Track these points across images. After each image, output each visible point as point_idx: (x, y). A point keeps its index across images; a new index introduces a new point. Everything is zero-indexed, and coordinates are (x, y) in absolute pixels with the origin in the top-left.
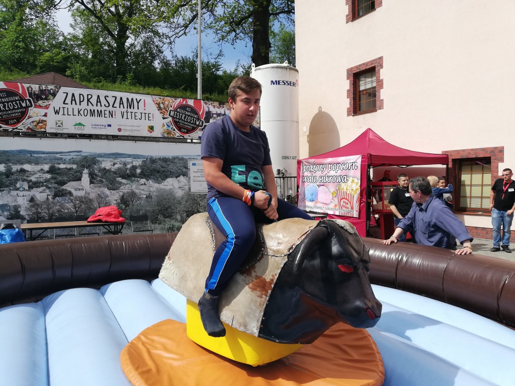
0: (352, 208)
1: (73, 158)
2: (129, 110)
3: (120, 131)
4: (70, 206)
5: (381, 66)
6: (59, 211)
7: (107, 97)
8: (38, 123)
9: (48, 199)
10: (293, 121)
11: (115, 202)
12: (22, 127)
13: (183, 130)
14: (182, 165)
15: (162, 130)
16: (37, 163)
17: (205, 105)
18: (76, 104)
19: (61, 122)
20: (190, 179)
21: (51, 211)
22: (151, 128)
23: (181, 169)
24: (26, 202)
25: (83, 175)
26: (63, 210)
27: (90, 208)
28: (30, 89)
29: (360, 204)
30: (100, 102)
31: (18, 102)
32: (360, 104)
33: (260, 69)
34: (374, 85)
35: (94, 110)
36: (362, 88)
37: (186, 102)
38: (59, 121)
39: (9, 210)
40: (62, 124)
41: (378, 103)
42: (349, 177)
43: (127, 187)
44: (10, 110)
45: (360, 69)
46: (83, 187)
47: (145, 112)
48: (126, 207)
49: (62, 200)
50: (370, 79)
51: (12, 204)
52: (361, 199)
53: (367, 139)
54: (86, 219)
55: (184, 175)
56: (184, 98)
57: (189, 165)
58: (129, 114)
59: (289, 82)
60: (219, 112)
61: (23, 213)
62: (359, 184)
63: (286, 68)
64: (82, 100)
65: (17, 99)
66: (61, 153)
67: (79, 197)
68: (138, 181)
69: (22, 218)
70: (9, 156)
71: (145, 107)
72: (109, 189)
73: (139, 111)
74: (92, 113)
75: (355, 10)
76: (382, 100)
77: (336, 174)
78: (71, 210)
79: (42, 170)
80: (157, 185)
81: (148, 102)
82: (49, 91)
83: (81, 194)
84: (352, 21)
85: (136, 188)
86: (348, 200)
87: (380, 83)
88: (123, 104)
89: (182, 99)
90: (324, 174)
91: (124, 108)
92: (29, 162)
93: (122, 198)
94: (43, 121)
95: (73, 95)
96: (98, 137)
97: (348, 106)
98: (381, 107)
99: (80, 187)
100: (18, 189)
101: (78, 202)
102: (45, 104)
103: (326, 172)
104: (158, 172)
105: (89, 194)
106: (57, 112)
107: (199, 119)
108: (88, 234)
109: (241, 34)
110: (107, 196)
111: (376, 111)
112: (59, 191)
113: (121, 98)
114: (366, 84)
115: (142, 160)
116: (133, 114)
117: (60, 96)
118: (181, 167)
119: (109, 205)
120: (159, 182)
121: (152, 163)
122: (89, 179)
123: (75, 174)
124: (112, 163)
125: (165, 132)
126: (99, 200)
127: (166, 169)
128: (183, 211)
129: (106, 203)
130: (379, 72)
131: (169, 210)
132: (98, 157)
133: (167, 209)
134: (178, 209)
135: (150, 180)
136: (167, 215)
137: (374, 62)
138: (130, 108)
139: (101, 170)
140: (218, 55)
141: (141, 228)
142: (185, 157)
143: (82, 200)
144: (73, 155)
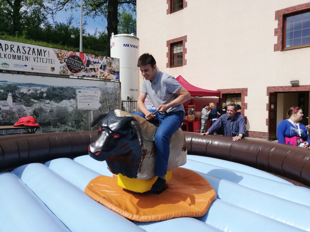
1: (1, 86)
2: (39, 57)
3: (32, 70)
5: (186, 41)
7: (24, 48)
10: (136, 69)
11: (30, 114)
13: (73, 71)
14: (72, 92)
15: (60, 70)
17: (86, 56)
18: (3, 50)
20: (77, 100)
23: (72, 95)
25: (8, 96)
27: (13, 118)
30: (19, 50)
32: (173, 61)
33: (117, 36)
34: (182, 51)
35: (15, 55)
36: (175, 52)
37: (75, 53)
41: (184, 62)
43: (37, 105)
45: (174, 42)
46: (8, 105)
47: (49, 58)
48: (37, 117)
50: (180, 48)
54: (12, 124)
55: (73, 98)
56: (74, 51)
57: (76, 92)
58: (39, 59)
59: (134, 46)
60: (95, 61)
63: (132, 37)
64: (7, 48)
67: (5, 110)
68: (44, 101)
71: (49, 55)
72: (26, 106)
73: (45, 58)
74: (14, 57)
75: (172, 7)
76: (186, 60)
80: (56, 104)
81: (51, 52)
83: (7, 108)
84: (170, 13)
85: (43, 106)
87: (185, 50)
88: (35, 52)
89: (72, 52)
91: (35, 55)
93: (34, 112)
95: (1, 44)
96: (18, 73)
97: (167, 62)
98: (185, 64)
99: (6, 104)
101: (4, 114)
104: (57, 96)
105: (12, 109)
107: (82, 64)
108: (12, 134)
109: (99, 12)
110: (25, 111)
111: (183, 66)
113: (34, 49)
114: (177, 50)
115: (48, 88)
116: (41, 59)
118: (71, 93)
119: (26, 116)
120: (58, 103)
121: (53, 91)
122: (12, 99)
123: (3, 96)
124: (28, 90)
125: (62, 72)
126: (19, 113)
127: (62, 94)
128: (73, 120)
129: (24, 115)
130: (185, 44)
131: (64, 119)
132: (19, 85)
133: (63, 119)
134: (70, 119)
135: (52, 101)
136: (63, 123)
137: (182, 38)
138: (40, 55)
139: (20, 94)
140: (84, 24)
141: (46, 130)
142: (74, 88)
143: (7, 112)
144: (1, 84)
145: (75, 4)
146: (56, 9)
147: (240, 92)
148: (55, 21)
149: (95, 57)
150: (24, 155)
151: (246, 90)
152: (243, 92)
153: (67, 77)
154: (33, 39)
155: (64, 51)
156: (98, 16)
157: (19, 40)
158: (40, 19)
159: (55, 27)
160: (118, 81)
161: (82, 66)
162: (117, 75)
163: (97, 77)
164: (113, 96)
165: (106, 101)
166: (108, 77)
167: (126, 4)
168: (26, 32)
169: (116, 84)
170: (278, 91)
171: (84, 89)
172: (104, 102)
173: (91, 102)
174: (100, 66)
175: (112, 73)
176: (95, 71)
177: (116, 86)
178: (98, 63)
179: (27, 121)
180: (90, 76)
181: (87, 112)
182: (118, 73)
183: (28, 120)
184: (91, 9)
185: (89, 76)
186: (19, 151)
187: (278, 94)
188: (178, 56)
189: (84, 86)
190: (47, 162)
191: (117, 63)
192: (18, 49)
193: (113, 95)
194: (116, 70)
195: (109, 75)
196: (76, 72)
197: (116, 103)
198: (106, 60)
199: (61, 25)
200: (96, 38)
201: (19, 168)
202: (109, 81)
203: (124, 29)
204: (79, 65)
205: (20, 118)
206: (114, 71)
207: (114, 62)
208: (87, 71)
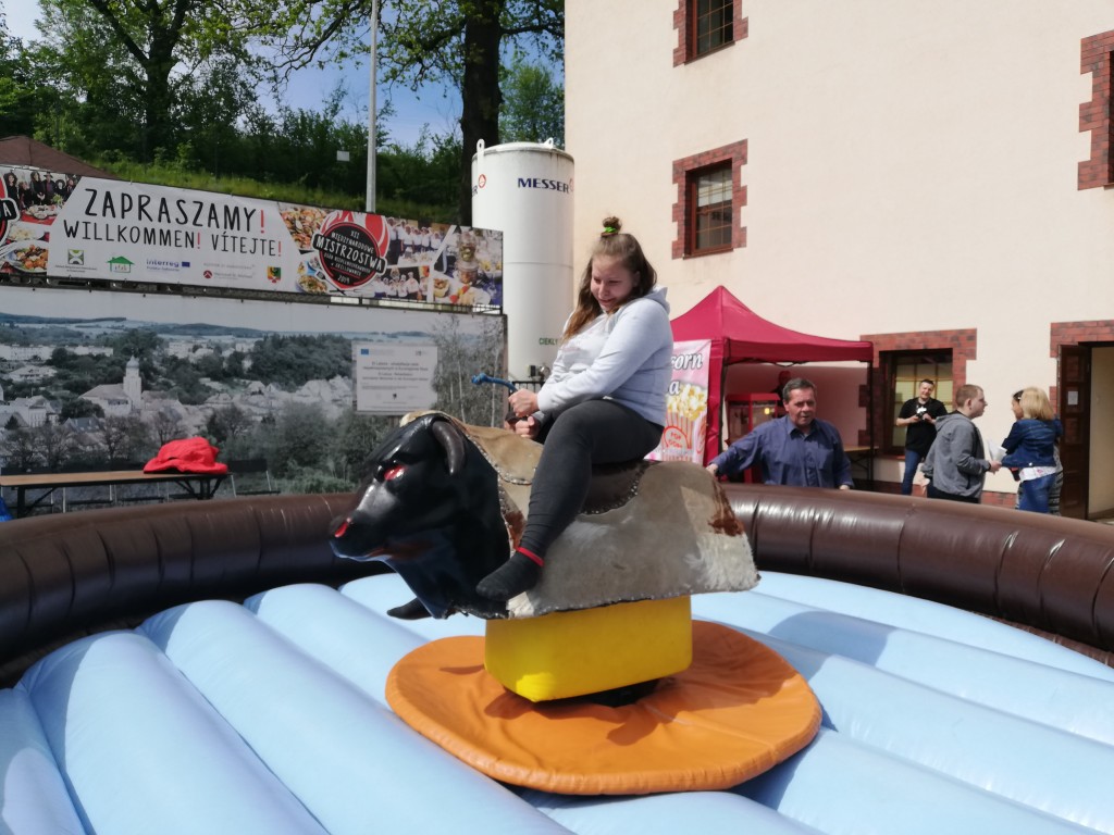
0: (689, 446)
1: (105, 334)
2: (229, 232)
3: (208, 277)
4: (96, 437)
5: (744, 160)
6: (73, 449)
7: (181, 203)
8: (28, 255)
9: (48, 422)
10: (563, 265)
11: (196, 430)
13: (343, 279)
14: (338, 352)
15: (299, 276)
16: (25, 344)
17: (389, 226)
18: (114, 216)
19: (80, 254)
20: (355, 381)
21: (54, 450)
22: (276, 273)
23: (338, 362)
25: (127, 370)
26: (81, 447)
27: (141, 444)
28: (11, 179)
29: (707, 438)
30: (167, 213)
32: (697, 235)
33: (495, 152)
34: (729, 196)
35: (153, 231)
36: (703, 202)
37: (351, 218)
38: (76, 252)
40: (82, 258)
41: (735, 235)
42: (685, 384)
43: (222, 398)
45: (699, 164)
46: (126, 398)
47: (263, 237)
48: (219, 441)
49: (80, 426)
50: (721, 185)
52: (707, 427)
53: (719, 307)
54: (139, 466)
55: (343, 375)
56: (347, 210)
57: (353, 353)
58: (229, 241)
59: (556, 184)
60: (417, 243)
62: (705, 398)
63: (550, 153)
64: (127, 207)
66: (80, 321)
67: (117, 418)
68: (246, 386)
71: (262, 226)
72: (184, 402)
73: (250, 236)
74: (149, 236)
75: (692, 41)
76: (745, 229)
78: (99, 447)
79: (35, 357)
80: (285, 395)
81: (270, 215)
82: (55, 185)
83: (122, 411)
84: (686, 63)
85: (241, 401)
86: (681, 431)
87: (741, 195)
88: (216, 218)
89: (341, 212)
91: (218, 227)
92: (7, 341)
93: (212, 422)
94: (39, 251)
95: (108, 196)
96: (161, 288)
97: (675, 238)
98: (742, 243)
99: (120, 398)
101: (114, 430)
102: (45, 214)
104: (289, 366)
105: (139, 412)
107: (375, 255)
108: (136, 500)
109: (436, 71)
110: (179, 418)
111: (731, 250)
112: (74, 405)
113: (213, 207)
114: (711, 194)
115: (256, 340)
116: (238, 241)
117: (79, 196)
118: (337, 356)
119: (184, 437)
120: (291, 390)
121: (276, 349)
122: (140, 379)
123: (110, 369)
124: (191, 346)
125: (304, 282)
126: (161, 426)
127: (304, 361)
128: (341, 451)
129: (176, 433)
130: (740, 170)
131: (311, 449)
132: (161, 333)
133: (307, 446)
134: (331, 446)
135: (271, 385)
136: (306, 460)
137: (730, 150)
138: (232, 228)
139: (166, 360)
140: (382, 112)
141: (250, 486)
142: (346, 337)
143: (123, 425)
144: (105, 327)
145: (350, 42)
146: (288, 65)
147: (946, 345)
148: (283, 103)
149: (420, 227)
150: (178, 572)
151: (971, 336)
152: (960, 345)
153: (322, 299)
154: (209, 170)
155: (315, 209)
156: (432, 80)
157: (163, 176)
158: (234, 101)
159: (285, 124)
160: (497, 312)
161: (374, 259)
162: (493, 289)
163: (424, 298)
164: (479, 364)
165: (456, 383)
166: (464, 299)
167: (530, 33)
168: (188, 146)
169: (492, 321)
170: (1094, 339)
171: (380, 341)
172: (447, 387)
173: (404, 387)
174: (435, 261)
175: (478, 282)
176: (417, 277)
177: (491, 328)
178: (430, 248)
179: (188, 453)
180: (401, 295)
181: (390, 421)
182: (499, 281)
183: (192, 453)
184: (408, 58)
185: (397, 297)
186: (160, 559)
187: (1095, 351)
188: (713, 213)
189: (380, 331)
190: (251, 598)
191: (495, 248)
192: (164, 210)
193: (478, 362)
194: (492, 273)
195: (465, 290)
196: (354, 281)
197: (489, 389)
198: (456, 236)
199: (303, 118)
200: (423, 161)
201: (161, 615)
202: (466, 313)
203: (521, 122)
204: (364, 257)
205: (163, 443)
206: (485, 275)
207: (483, 243)
208: (390, 278)
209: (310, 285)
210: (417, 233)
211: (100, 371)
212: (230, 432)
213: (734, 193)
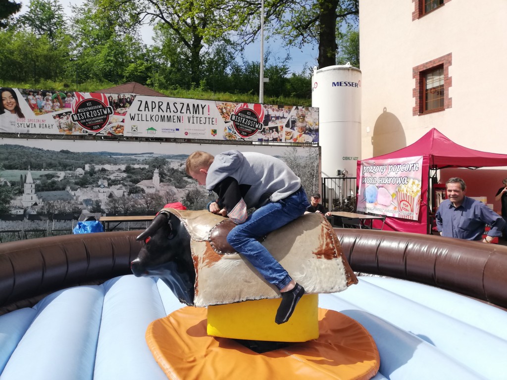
0: (412, 211)
1: (146, 159)
2: (195, 115)
3: (186, 135)
4: (142, 201)
5: (450, 63)
6: (133, 206)
7: (175, 104)
8: (117, 128)
9: (124, 195)
10: (355, 122)
11: (182, 199)
12: (103, 132)
13: (244, 133)
15: (224, 133)
16: (115, 164)
17: (264, 108)
18: (149, 111)
19: (136, 127)
21: (126, 206)
22: (215, 132)
24: (106, 198)
25: (154, 174)
26: (136, 205)
27: (159, 204)
28: (111, 98)
29: (421, 207)
30: (169, 108)
31: (101, 110)
32: (426, 104)
33: (322, 71)
34: (442, 83)
35: (164, 116)
36: (429, 86)
37: (247, 106)
38: (134, 126)
39: (92, 205)
41: (446, 102)
42: (410, 178)
43: (192, 186)
44: (94, 117)
45: (427, 67)
46: (153, 186)
47: (209, 116)
48: (191, 204)
49: (136, 197)
50: (438, 77)
51: (94, 199)
52: (421, 201)
53: (432, 139)
56: (245, 102)
58: (195, 119)
61: (103, 207)
62: (420, 186)
63: (348, 69)
64: (154, 107)
65: (100, 107)
66: (136, 154)
67: (150, 194)
69: (103, 212)
70: (93, 157)
71: (209, 112)
72: (177, 187)
73: (204, 116)
74: (163, 118)
75: (422, 7)
76: (451, 98)
77: (396, 176)
78: (143, 206)
79: (119, 169)
81: (212, 107)
82: (126, 99)
83: (152, 191)
84: (419, 18)
86: (408, 203)
87: (449, 81)
88: (189, 110)
89: (243, 104)
90: (384, 175)
91: (190, 113)
92: (109, 163)
93: (188, 196)
94: (121, 127)
95: (146, 103)
96: (167, 140)
97: (414, 105)
98: (449, 106)
99: (151, 186)
100: (99, 186)
101: (149, 199)
102: (123, 111)
103: (386, 173)
105: (159, 191)
106: (133, 118)
107: (258, 122)
109: (309, 38)
110: (175, 194)
111: (444, 110)
112: (134, 188)
113: (188, 105)
114: (432, 83)
116: (198, 119)
117: (135, 103)
122: (159, 178)
123: (147, 174)
124: (179, 164)
125: (227, 135)
126: (167, 197)
130: (448, 69)
132: (167, 158)
137: (443, 59)
138: (196, 113)
139: (169, 170)
140: (286, 59)
143: (152, 197)
144: (146, 157)
145: (271, 30)
146: (244, 43)
148: (245, 60)
149: (279, 108)
155: (231, 103)
156: (308, 43)
160: (317, 145)
161: (257, 124)
162: (314, 135)
163: (281, 140)
164: (307, 170)
166: (300, 140)
169: (313, 149)
174: (286, 123)
175: (307, 132)
176: (277, 131)
177: (313, 153)
178: (283, 117)
180: (270, 139)
182: (317, 131)
184: (296, 34)
185: (268, 140)
186: (113, 255)
191: (315, 115)
194: (314, 127)
195: (300, 136)
196: (249, 134)
197: (311, 181)
198: (296, 111)
200: (305, 79)
202: (300, 146)
204: (253, 123)
206: (310, 129)
207: (310, 113)
208: (265, 132)
209: (229, 137)
210: (277, 111)
211: (144, 174)
212: (195, 200)
213: (445, 80)
